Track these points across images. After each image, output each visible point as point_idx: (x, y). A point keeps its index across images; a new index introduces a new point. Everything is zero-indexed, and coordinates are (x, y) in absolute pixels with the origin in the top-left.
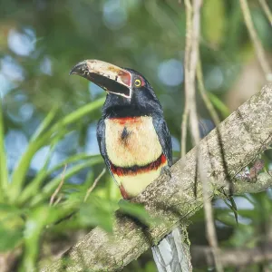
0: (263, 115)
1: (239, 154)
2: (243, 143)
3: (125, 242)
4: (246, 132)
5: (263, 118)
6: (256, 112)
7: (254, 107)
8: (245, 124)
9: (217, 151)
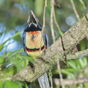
0: (77, 32)
1: (69, 45)
2: (70, 41)
3: (31, 75)
4: (71, 38)
5: (77, 33)
6: (74, 31)
7: (74, 29)
8: (71, 35)
9: (61, 44)
